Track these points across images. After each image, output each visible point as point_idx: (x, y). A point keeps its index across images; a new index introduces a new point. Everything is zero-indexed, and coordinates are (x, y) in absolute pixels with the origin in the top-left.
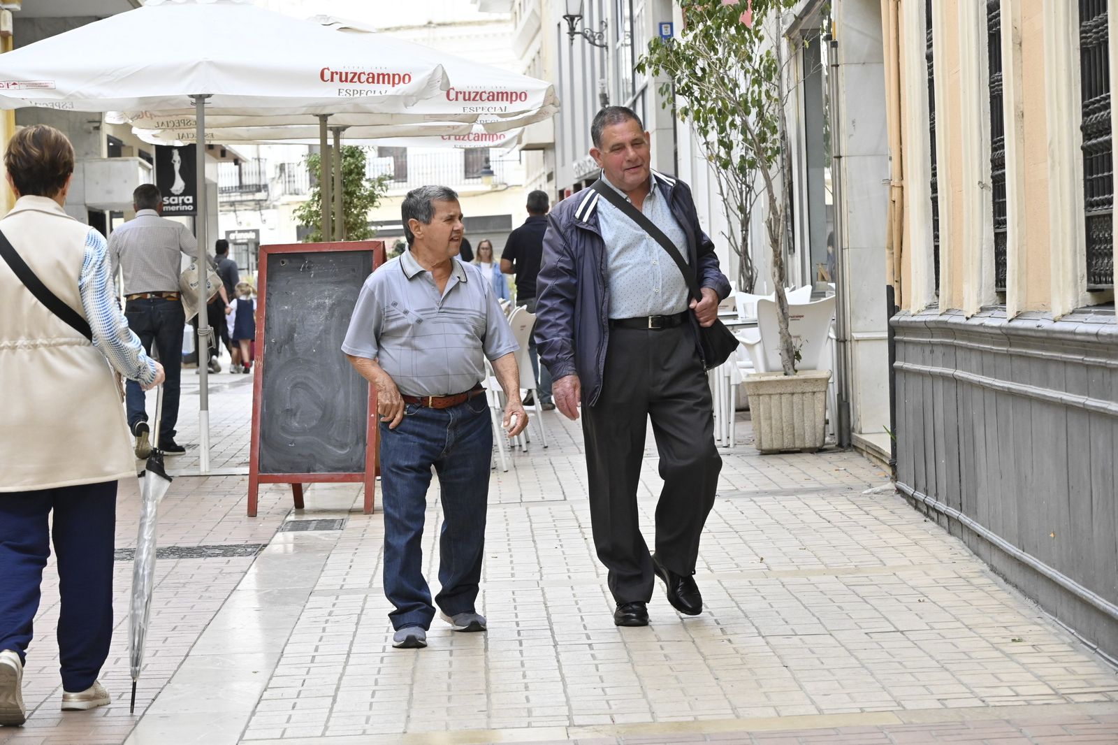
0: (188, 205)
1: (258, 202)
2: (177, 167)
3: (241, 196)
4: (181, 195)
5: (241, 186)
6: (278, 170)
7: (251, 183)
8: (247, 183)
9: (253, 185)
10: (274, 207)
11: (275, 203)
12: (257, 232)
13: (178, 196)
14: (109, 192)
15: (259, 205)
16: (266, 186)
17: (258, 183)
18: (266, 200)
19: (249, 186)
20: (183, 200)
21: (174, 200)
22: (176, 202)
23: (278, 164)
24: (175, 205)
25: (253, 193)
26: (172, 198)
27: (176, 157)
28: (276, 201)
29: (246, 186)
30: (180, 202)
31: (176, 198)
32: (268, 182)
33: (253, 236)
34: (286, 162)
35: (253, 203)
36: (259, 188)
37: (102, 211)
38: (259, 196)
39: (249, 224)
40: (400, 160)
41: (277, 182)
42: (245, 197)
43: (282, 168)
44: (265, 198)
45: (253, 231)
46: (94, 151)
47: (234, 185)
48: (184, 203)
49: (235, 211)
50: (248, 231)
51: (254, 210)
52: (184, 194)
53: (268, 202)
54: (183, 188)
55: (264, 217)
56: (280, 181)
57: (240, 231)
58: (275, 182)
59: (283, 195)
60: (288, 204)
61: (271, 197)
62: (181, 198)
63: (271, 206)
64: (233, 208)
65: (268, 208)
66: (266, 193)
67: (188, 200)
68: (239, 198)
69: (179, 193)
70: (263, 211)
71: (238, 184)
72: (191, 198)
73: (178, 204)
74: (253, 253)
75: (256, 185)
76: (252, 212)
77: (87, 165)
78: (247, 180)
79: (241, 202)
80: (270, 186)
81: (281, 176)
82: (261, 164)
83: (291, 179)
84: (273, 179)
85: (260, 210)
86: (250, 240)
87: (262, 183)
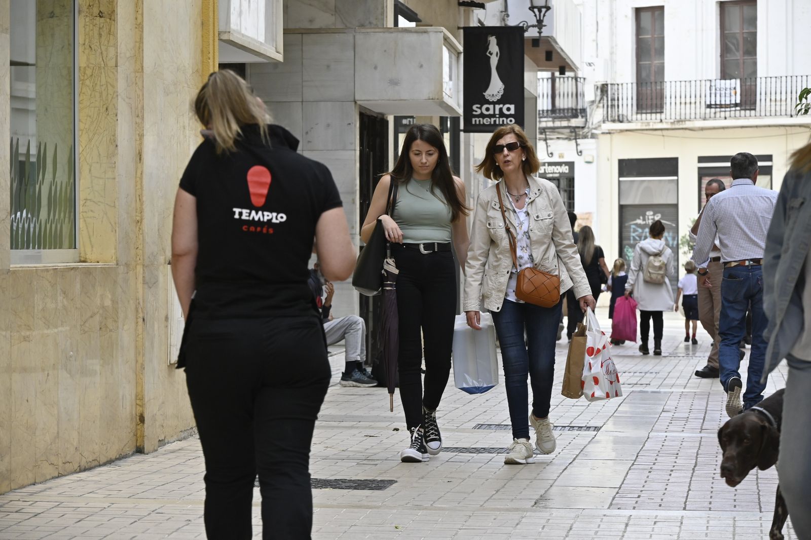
0: (507, 116)
1: (574, 129)
2: (494, 61)
3: (553, 122)
4: (499, 102)
5: (554, 110)
6: (599, 92)
7: (566, 107)
8: (562, 107)
9: (568, 109)
10: (593, 136)
11: (594, 131)
12: (571, 165)
13: (494, 103)
14: (394, 83)
15: (575, 134)
16: (583, 111)
17: (574, 107)
18: (583, 128)
19: (564, 110)
20: (501, 109)
21: (488, 109)
22: (491, 112)
23: (599, 84)
24: (490, 116)
25: (568, 118)
26: (485, 106)
27: (494, 47)
28: (595, 129)
29: (560, 110)
30: (497, 112)
31: (491, 107)
32: (586, 105)
33: (565, 169)
34: (609, 82)
35: (568, 130)
36: (575, 113)
37: (383, 115)
38: (574, 122)
39: (561, 156)
40: (748, 84)
41: (598, 107)
42: (558, 124)
43: (604, 89)
44: (581, 125)
45: (566, 163)
46: (374, 22)
47: (545, 109)
48: (502, 114)
49: (545, 140)
50: (560, 164)
51: (569, 139)
52: (503, 101)
53: (586, 130)
54: (502, 92)
55: (580, 148)
56: (601, 105)
57: (550, 164)
58: (594, 106)
59: (604, 122)
60: (610, 133)
61: (589, 124)
62: (498, 107)
63: (589, 134)
64: (543, 136)
65: (585, 137)
66: (584, 120)
67: (508, 109)
68: (550, 124)
69: (495, 99)
70: (579, 141)
71: (550, 108)
72: (512, 107)
73: (494, 116)
74: (565, 191)
75: (572, 109)
76: (566, 142)
77: (360, 38)
78: (561, 103)
79: (553, 129)
80: (588, 111)
81: (602, 99)
82: (579, 83)
83: (614, 104)
84: (593, 102)
85: (576, 139)
86: (562, 174)
87: (580, 107)
